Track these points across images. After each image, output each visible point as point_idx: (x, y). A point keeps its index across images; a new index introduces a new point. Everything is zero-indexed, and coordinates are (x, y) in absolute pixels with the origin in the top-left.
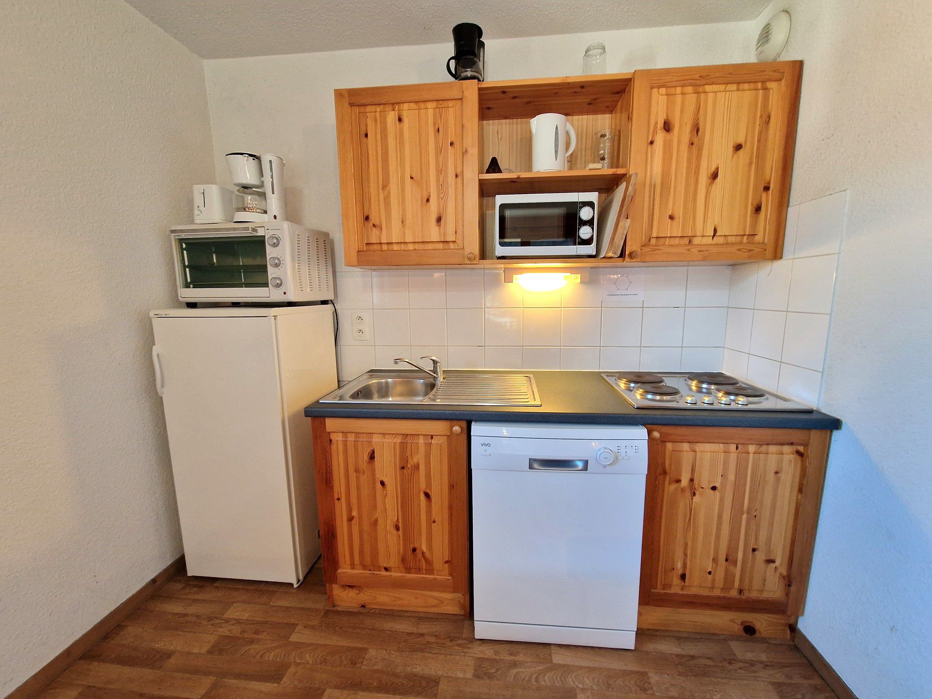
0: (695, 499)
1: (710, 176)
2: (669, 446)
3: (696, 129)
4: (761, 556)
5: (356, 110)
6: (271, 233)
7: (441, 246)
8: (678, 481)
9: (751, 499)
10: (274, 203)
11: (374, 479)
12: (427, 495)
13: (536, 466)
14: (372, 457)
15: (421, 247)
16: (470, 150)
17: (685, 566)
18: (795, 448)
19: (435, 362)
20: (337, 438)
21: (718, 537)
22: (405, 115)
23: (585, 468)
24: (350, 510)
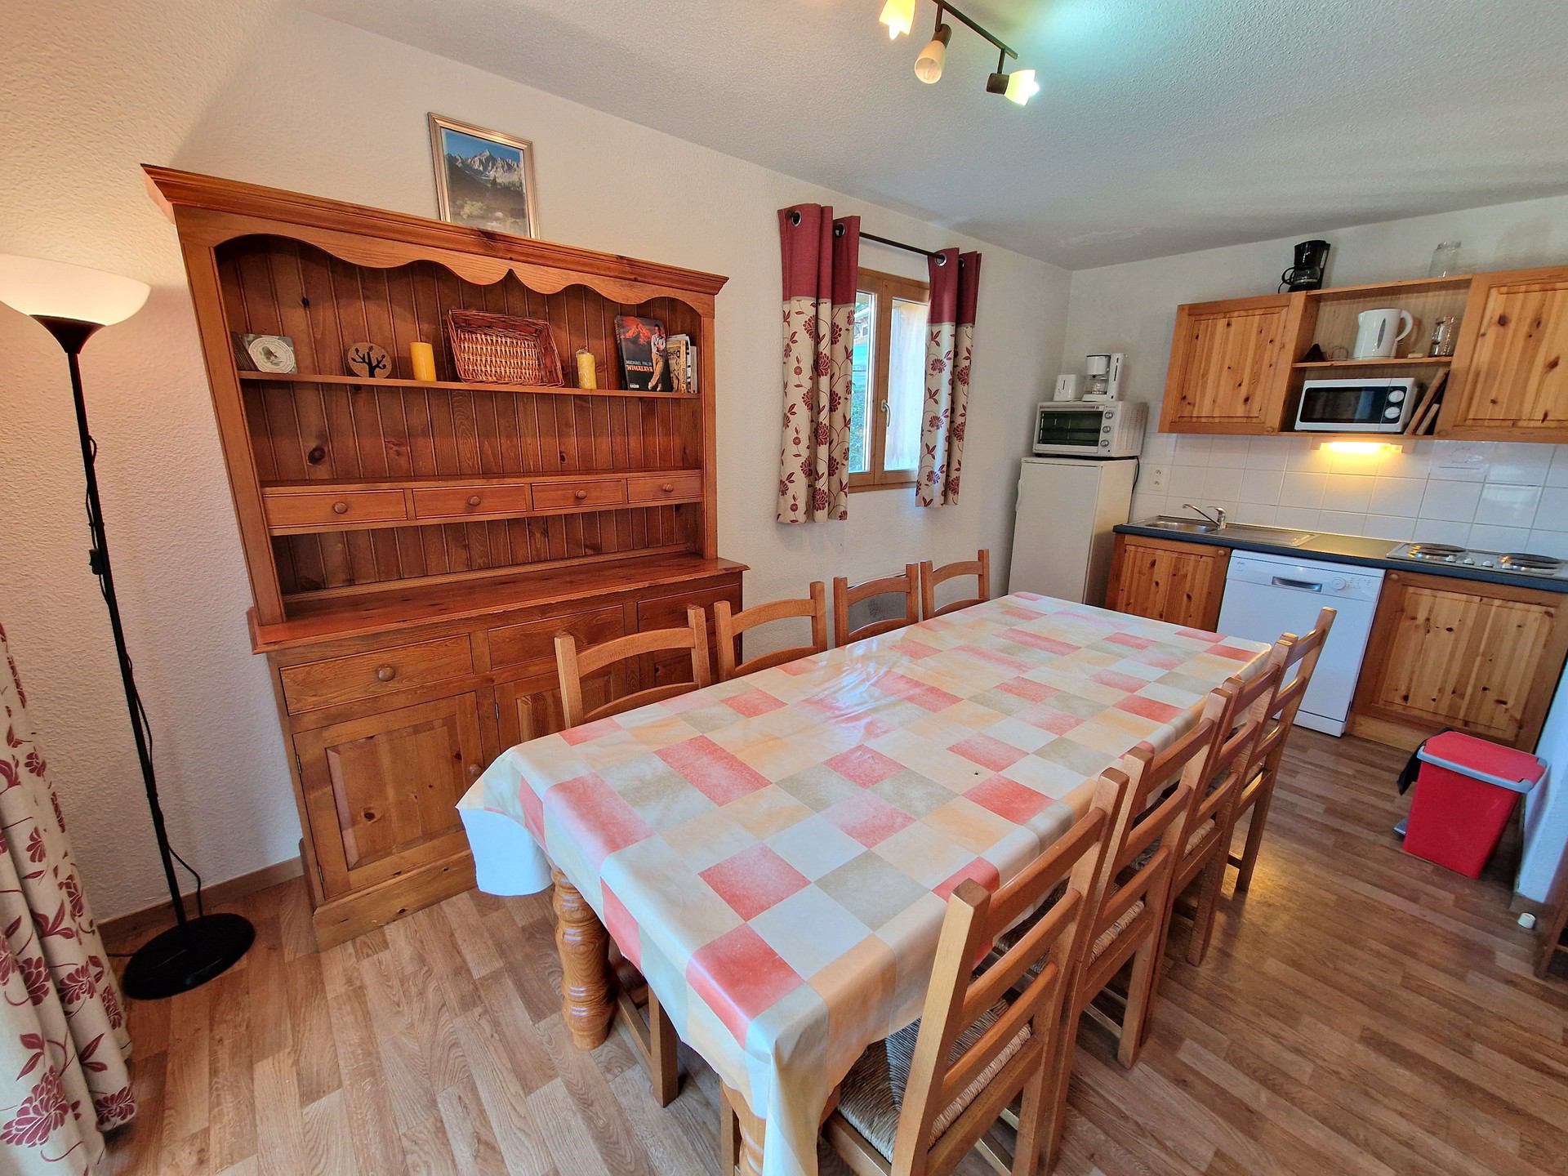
0: (1428, 636)
1: (1547, 364)
2: (1411, 590)
3: (1538, 323)
4: (1492, 696)
5: (1193, 318)
6: (1108, 409)
7: (1245, 420)
8: (1414, 618)
9: (1488, 645)
10: (1113, 388)
11: (1151, 580)
12: (1189, 597)
13: (1277, 582)
14: (1153, 564)
15: (1226, 420)
16: (1287, 347)
17: (1409, 688)
18: (1544, 608)
19: (1220, 512)
20: (1131, 548)
21: (1447, 671)
22: (1233, 321)
23: (1319, 590)
24: (1129, 598)
